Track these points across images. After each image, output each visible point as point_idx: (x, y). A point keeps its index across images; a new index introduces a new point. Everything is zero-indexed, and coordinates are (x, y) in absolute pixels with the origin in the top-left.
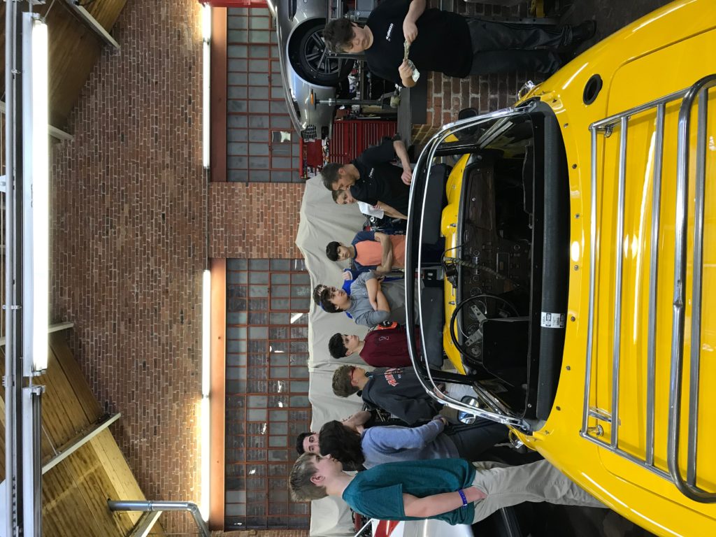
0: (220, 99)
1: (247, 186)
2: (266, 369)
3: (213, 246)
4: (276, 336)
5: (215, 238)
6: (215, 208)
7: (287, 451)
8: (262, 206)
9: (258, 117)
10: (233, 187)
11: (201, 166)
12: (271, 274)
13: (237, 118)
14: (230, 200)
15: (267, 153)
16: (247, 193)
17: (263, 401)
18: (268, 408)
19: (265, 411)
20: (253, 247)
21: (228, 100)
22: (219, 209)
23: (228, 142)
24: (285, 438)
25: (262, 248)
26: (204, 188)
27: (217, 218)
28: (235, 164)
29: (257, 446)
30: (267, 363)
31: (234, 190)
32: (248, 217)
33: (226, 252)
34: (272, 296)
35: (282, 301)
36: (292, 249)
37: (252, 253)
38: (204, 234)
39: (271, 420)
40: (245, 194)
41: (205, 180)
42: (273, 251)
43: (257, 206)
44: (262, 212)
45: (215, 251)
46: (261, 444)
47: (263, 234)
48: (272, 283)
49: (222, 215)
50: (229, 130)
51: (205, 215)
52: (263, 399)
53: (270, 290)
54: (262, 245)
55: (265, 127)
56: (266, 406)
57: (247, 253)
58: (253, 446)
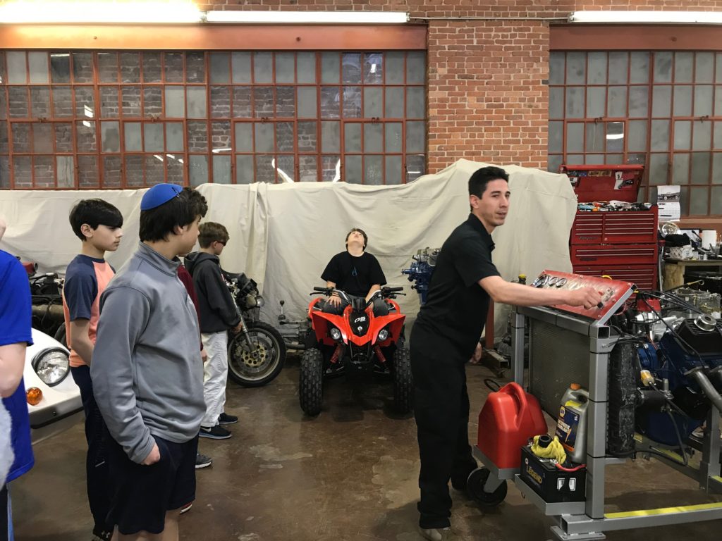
0: (674, 39)
1: (544, 82)
2: (250, 118)
3: (447, 27)
4: (301, 133)
5: (460, 31)
6: (509, 30)
7: (119, 151)
8: (512, 106)
9: (646, 100)
10: (541, 58)
11: (573, 9)
12: (402, 122)
13: (645, 67)
14: (521, 54)
15: (591, 116)
16: (533, 83)
17: (199, 112)
18: (188, 121)
19: (182, 116)
20: (447, 92)
21: (674, 51)
22: (507, 37)
23: (608, 51)
24: (139, 149)
25: (444, 106)
26: (539, 15)
27: (493, 34)
28: (574, 63)
29: (124, 104)
30: (258, 118)
31: (538, 61)
32: (495, 83)
33: (439, 48)
34: (365, 124)
35: (358, 141)
36: (443, 154)
37: (437, 91)
38: (465, 14)
39: (168, 124)
40: (531, 79)
41: (551, 15)
42: (440, 124)
43: (512, 97)
44: (502, 106)
45: (440, 30)
46: (129, 110)
47: (467, 108)
48: (387, 125)
49: (497, 42)
50: (626, 54)
51: (495, 15)
52: (201, 112)
53: (375, 121)
54: (450, 106)
55: (630, 111)
56: (190, 117)
57: (437, 83)
58: (125, 98)
